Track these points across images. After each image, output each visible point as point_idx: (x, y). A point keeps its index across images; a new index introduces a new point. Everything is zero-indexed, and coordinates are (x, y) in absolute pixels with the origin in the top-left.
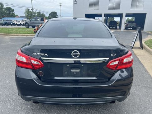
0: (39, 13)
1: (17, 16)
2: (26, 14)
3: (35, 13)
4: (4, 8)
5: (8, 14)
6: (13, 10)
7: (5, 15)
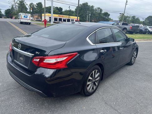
0: (134, 17)
1: (112, 20)
2: (119, 18)
3: (129, 17)
4: (102, 13)
5: (104, 18)
6: (109, 15)
7: (101, 19)
